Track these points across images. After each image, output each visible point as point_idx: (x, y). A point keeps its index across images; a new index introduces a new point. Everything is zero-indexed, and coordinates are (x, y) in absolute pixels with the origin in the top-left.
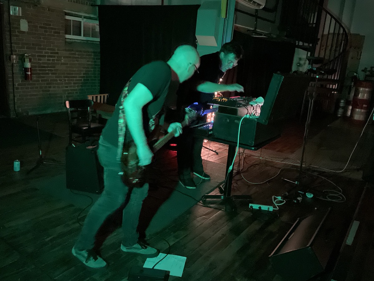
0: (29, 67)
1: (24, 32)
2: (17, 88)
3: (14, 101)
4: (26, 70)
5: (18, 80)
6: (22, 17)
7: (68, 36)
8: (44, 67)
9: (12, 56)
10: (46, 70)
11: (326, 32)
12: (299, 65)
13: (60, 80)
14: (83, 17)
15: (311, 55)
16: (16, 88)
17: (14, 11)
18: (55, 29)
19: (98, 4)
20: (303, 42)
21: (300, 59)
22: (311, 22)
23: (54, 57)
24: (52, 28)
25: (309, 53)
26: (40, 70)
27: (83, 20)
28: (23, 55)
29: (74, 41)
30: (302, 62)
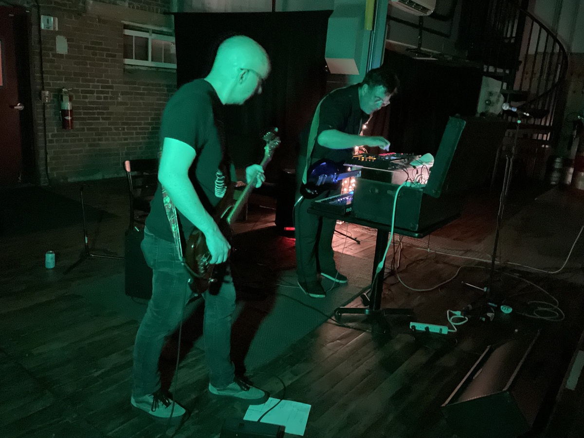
0: (69, 109)
1: (61, 56)
2: (51, 141)
3: (46, 161)
4: (65, 113)
5: (53, 129)
6: (59, 33)
7: (127, 61)
8: (92, 108)
9: (43, 92)
10: (94, 114)
11: (532, 51)
12: (489, 103)
13: (117, 129)
14: (151, 32)
15: (507, 87)
16: (49, 140)
17: (46, 24)
18: (108, 50)
19: (174, 12)
20: (496, 66)
21: (491, 94)
22: (508, 36)
23: (108, 93)
24: (104, 50)
25: (505, 85)
26: (85, 114)
27: (151, 35)
28: (60, 91)
29: (137, 68)
30: (493, 99)
